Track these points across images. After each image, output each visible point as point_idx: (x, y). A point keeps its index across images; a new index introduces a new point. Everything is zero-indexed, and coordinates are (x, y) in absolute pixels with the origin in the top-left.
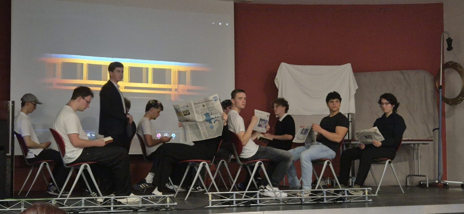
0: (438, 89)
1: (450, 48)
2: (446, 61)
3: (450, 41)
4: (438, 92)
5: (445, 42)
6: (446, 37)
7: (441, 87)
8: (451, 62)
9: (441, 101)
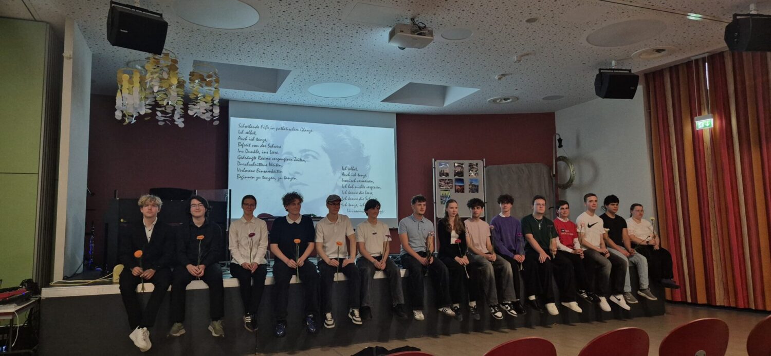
0: (552, 177)
1: (560, 146)
2: (558, 155)
3: (560, 140)
4: (552, 179)
5: (557, 142)
6: (557, 137)
7: (554, 176)
8: (561, 157)
9: (555, 186)
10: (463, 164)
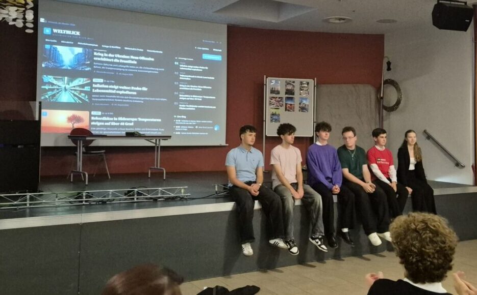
0: (379, 100)
1: (389, 69)
2: (386, 78)
3: (389, 64)
5: (386, 64)
6: (386, 61)
7: (382, 98)
8: (389, 80)
9: (381, 108)
10: (294, 82)
